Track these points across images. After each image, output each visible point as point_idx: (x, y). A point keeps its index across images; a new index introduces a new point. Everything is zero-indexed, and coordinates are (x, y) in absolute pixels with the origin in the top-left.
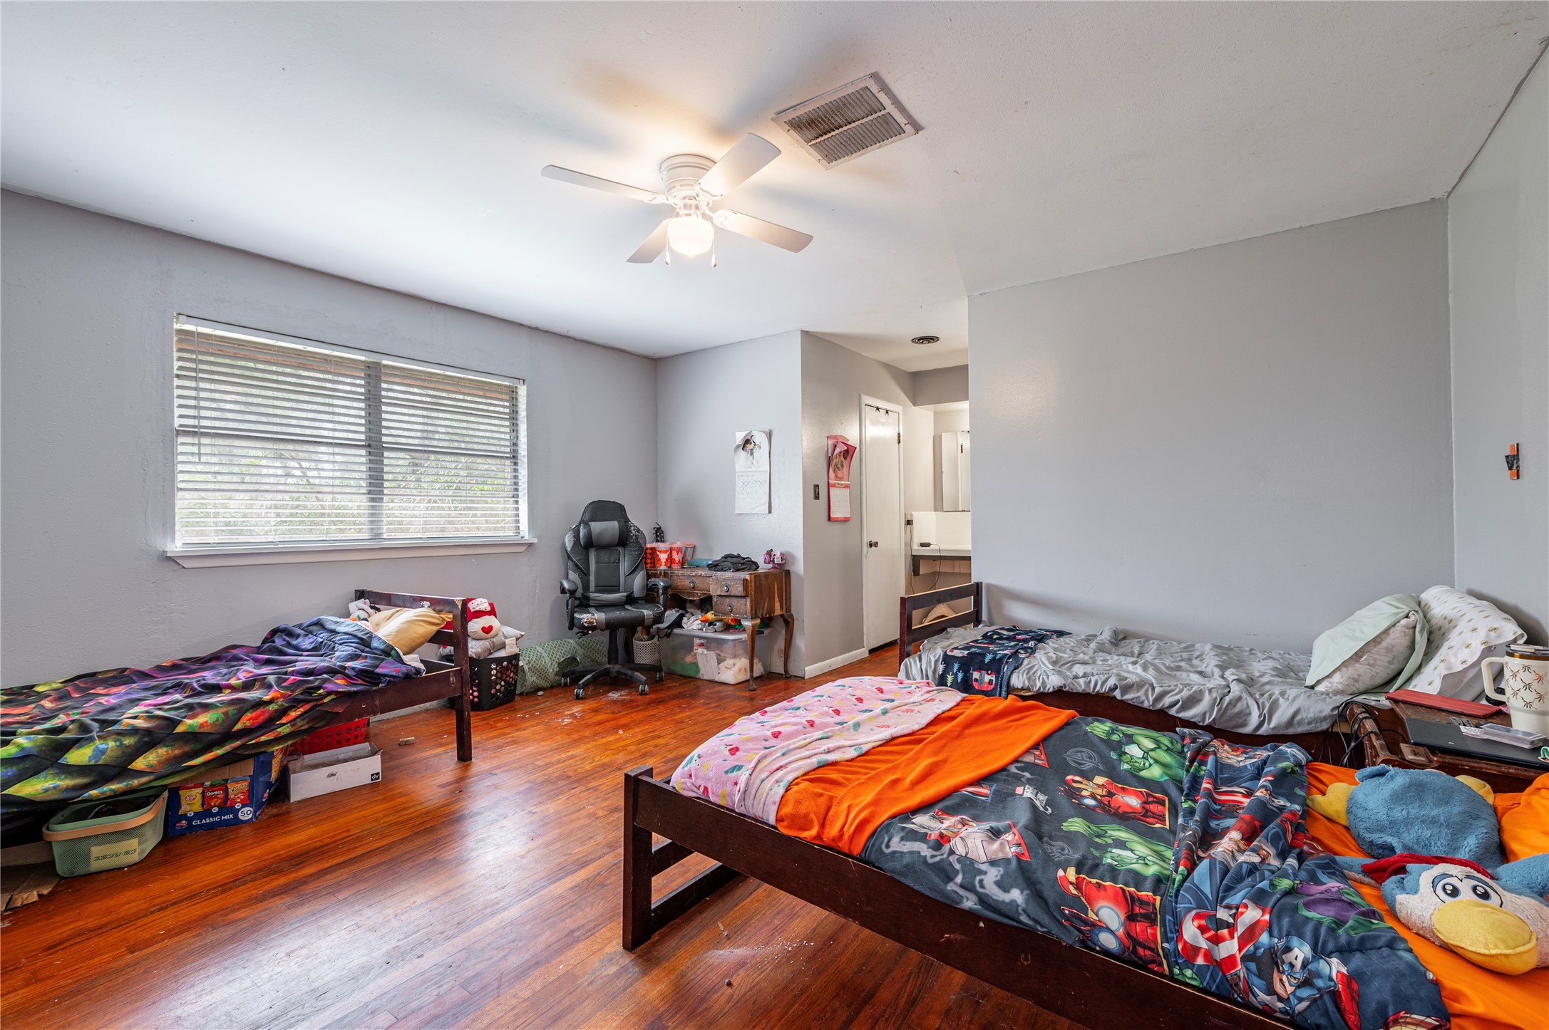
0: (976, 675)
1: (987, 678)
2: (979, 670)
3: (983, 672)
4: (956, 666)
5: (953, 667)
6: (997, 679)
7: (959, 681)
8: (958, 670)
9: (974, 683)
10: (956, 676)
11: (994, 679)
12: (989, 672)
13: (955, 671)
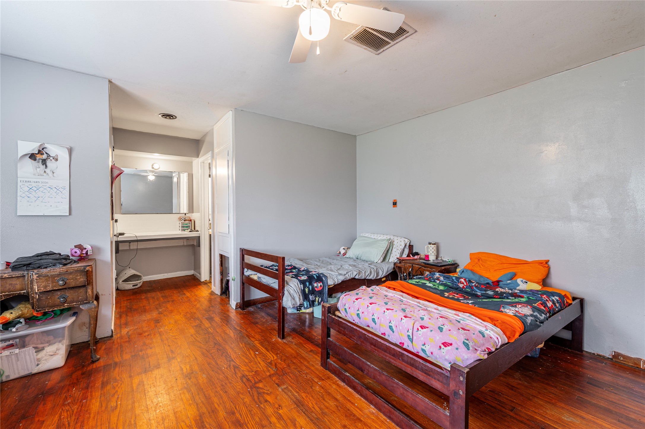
0: (315, 285)
1: (319, 285)
2: (316, 282)
3: (317, 283)
4: (307, 284)
5: (306, 285)
6: (323, 284)
7: (311, 289)
8: (309, 285)
9: (315, 288)
10: (309, 288)
11: (322, 284)
12: (319, 282)
13: (308, 286)
